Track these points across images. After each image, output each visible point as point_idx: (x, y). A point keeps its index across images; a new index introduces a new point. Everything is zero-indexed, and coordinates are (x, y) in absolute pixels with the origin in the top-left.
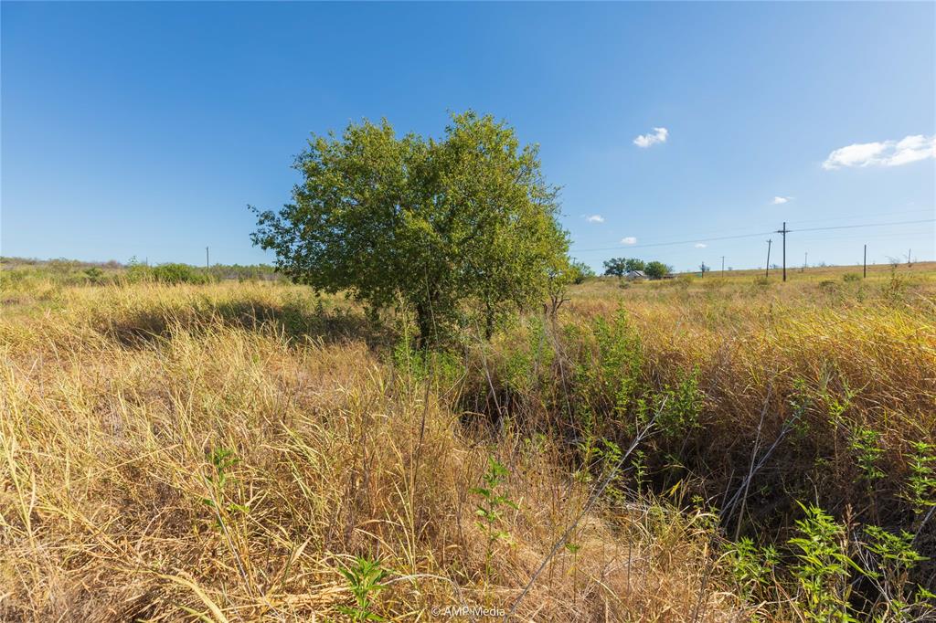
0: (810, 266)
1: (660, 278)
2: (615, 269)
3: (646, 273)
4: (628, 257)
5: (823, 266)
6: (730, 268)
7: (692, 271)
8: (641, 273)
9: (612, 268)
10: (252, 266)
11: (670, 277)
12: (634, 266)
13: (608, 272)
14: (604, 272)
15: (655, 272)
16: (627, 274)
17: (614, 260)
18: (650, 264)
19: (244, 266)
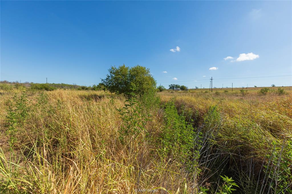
0: (224, 88)
1: (184, 90)
2: (172, 87)
3: (180, 89)
4: (176, 84)
5: (227, 88)
6: (204, 88)
7: (193, 88)
8: (179, 88)
9: (171, 87)
10: (59, 84)
11: (187, 90)
12: (177, 86)
13: (170, 88)
14: (169, 88)
15: (183, 88)
16: (175, 89)
17: (172, 85)
18: (182, 86)
19: (56, 84)
